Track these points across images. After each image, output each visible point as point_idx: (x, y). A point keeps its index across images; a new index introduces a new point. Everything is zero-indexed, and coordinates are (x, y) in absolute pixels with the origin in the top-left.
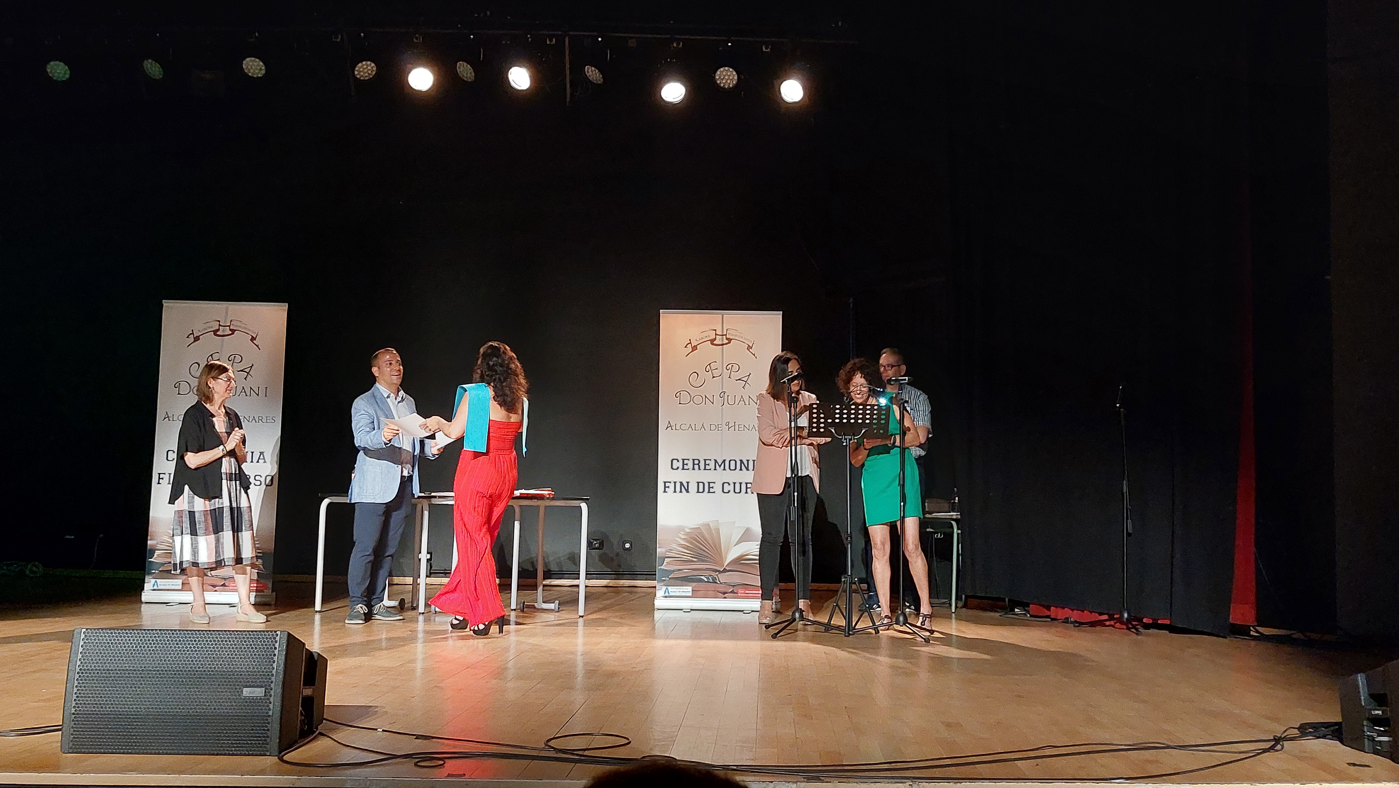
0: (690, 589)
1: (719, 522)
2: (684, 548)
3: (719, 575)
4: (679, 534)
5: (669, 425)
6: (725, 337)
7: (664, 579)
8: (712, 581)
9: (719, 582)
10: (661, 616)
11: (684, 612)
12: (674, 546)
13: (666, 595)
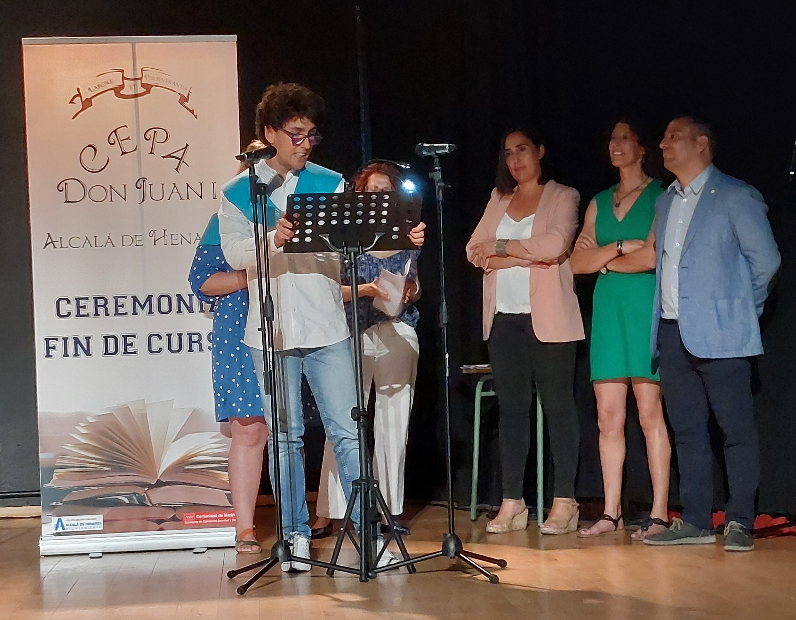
0: (99, 518)
1: (146, 403)
2: (87, 450)
3: (149, 492)
4: (77, 427)
5: (50, 241)
6: (140, 81)
7: (54, 504)
8: (138, 503)
9: (150, 504)
10: (51, 567)
11: (91, 558)
12: (69, 447)
13: (58, 531)
